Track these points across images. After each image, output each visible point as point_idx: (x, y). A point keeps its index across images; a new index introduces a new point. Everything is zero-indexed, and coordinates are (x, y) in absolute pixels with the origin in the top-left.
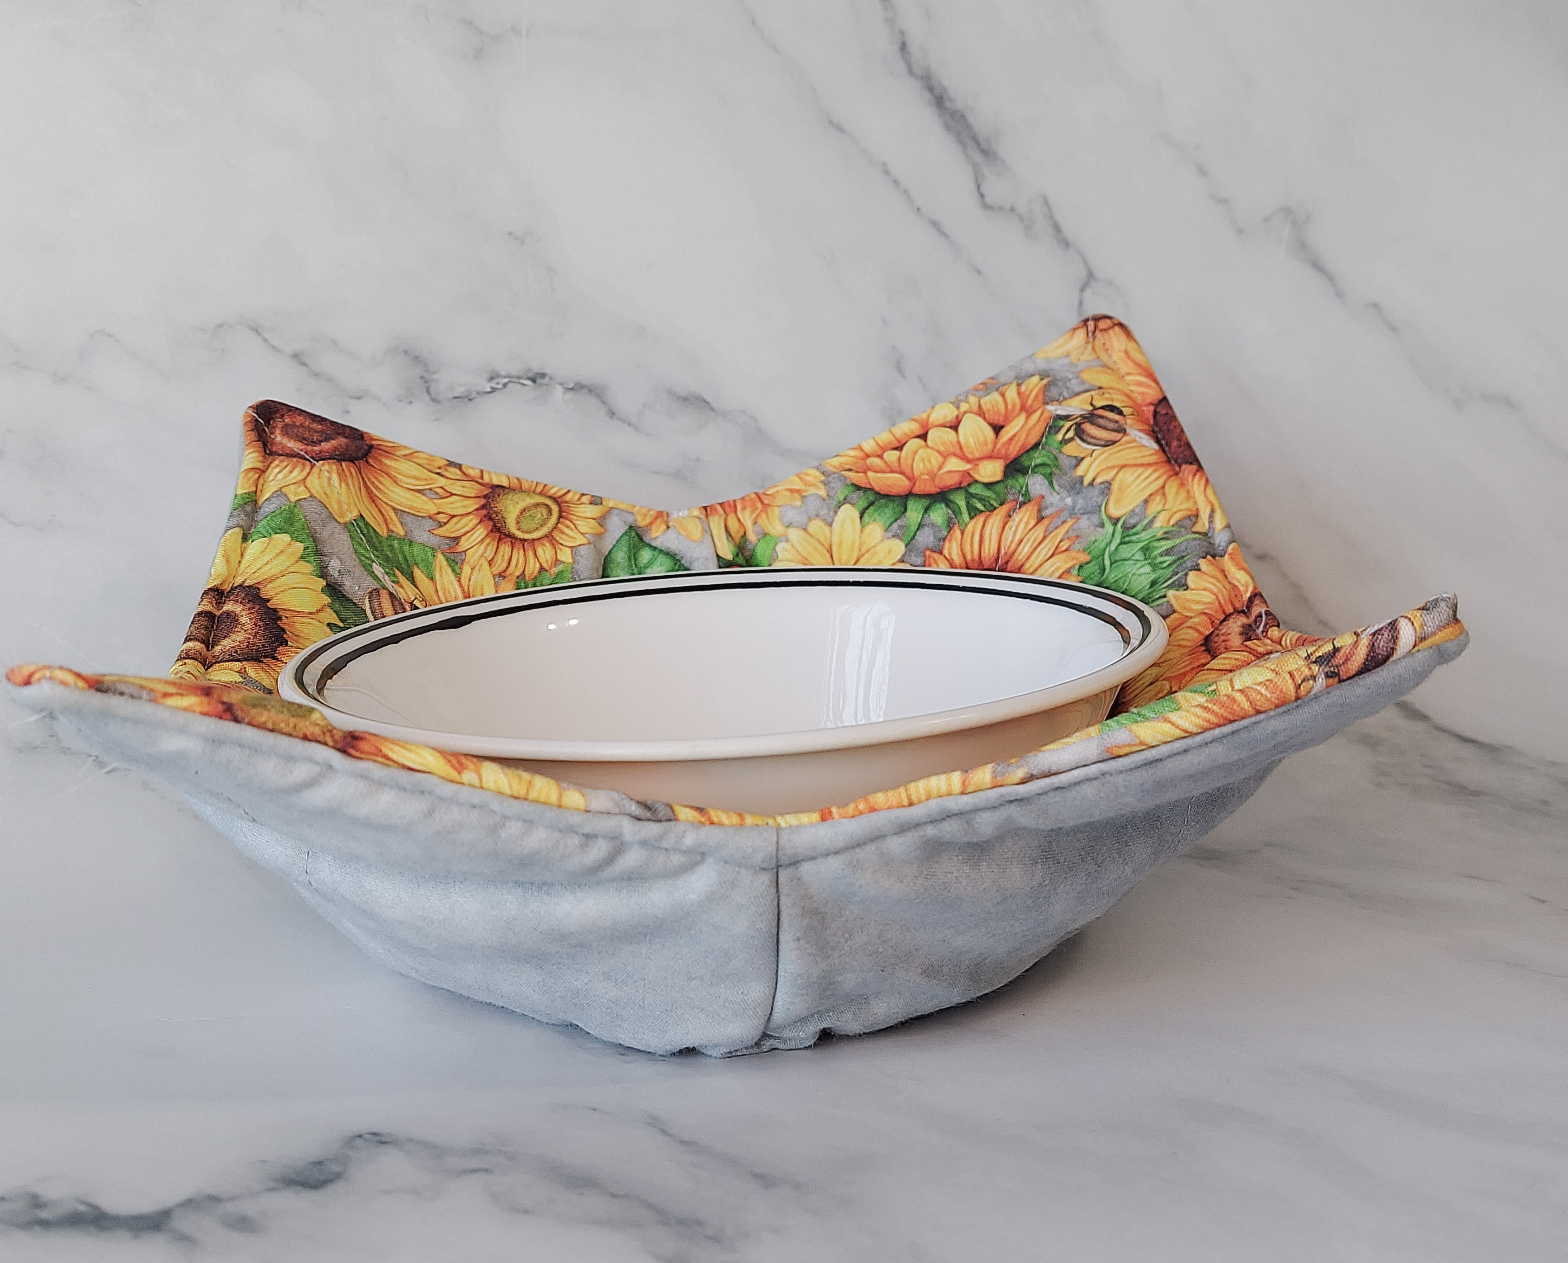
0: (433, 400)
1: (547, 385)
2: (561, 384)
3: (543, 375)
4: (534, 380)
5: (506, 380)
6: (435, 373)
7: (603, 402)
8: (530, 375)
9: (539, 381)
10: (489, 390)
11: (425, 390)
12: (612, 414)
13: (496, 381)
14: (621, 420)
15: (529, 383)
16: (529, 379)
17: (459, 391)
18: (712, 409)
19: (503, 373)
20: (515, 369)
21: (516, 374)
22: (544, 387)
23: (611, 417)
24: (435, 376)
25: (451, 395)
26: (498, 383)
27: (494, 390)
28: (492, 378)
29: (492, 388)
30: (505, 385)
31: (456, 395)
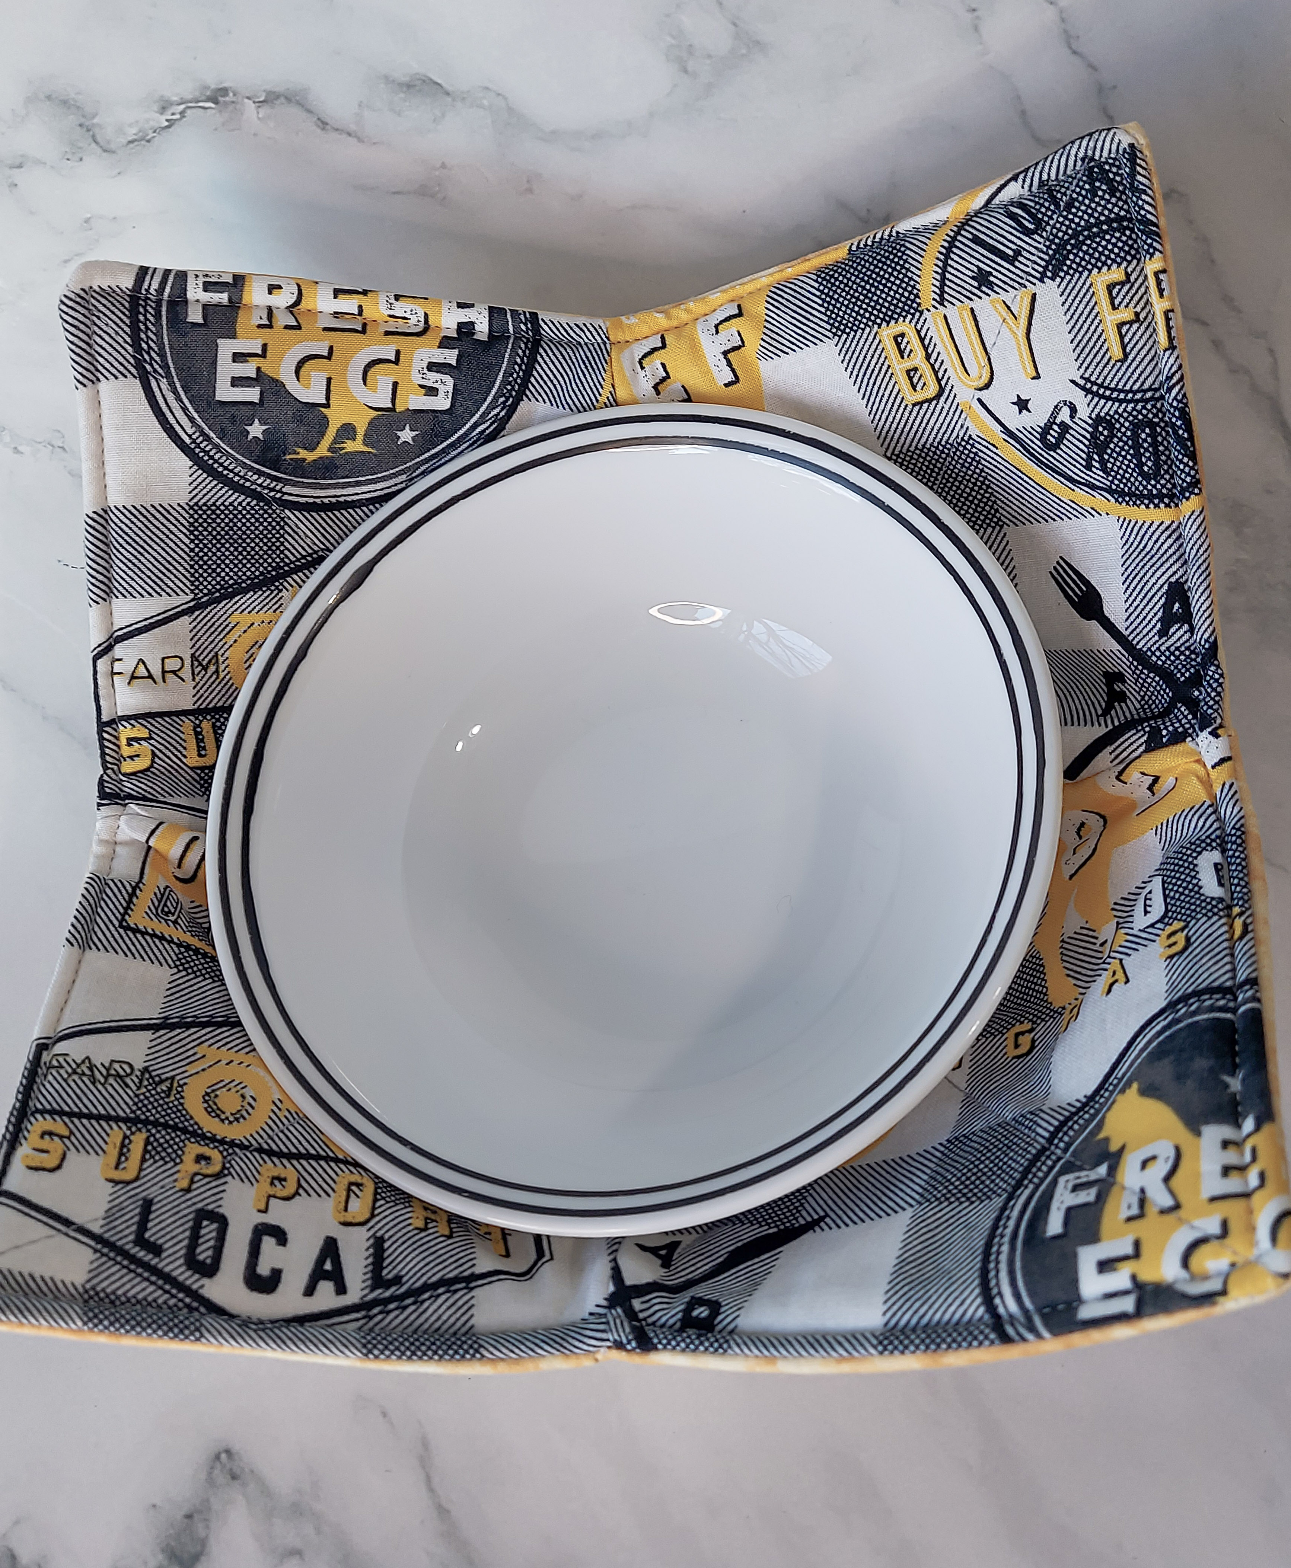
0: (105, 151)
1: (233, 102)
2: (248, 98)
3: (224, 91)
4: (216, 102)
5: (182, 107)
6: (94, 117)
7: (309, 111)
8: (208, 93)
9: (221, 99)
10: (167, 124)
11: (91, 140)
12: (323, 124)
13: (170, 112)
14: (337, 130)
15: (212, 105)
16: (208, 99)
17: (132, 132)
18: (448, 94)
19: (175, 98)
20: (187, 90)
21: (190, 97)
22: (231, 107)
23: (323, 129)
24: (95, 121)
25: (125, 141)
26: (173, 114)
27: (171, 123)
28: (163, 110)
29: (167, 120)
30: (182, 113)
31: (130, 139)
